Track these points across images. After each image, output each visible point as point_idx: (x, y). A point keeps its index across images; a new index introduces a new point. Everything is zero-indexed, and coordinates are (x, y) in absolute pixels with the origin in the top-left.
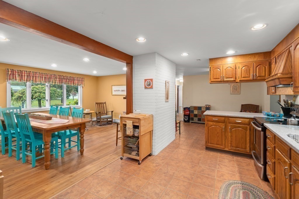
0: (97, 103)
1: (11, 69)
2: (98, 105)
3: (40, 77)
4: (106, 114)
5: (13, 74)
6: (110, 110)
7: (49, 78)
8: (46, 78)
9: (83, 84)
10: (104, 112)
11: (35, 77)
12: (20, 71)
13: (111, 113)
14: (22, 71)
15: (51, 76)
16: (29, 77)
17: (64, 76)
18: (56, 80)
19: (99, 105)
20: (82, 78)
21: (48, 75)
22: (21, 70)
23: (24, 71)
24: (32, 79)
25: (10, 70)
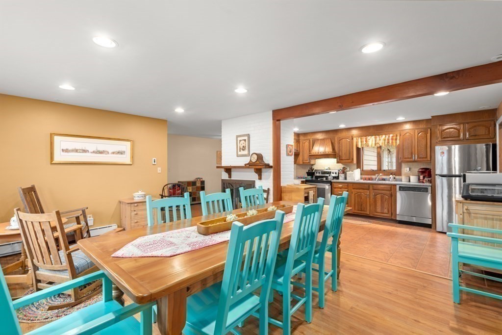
0: (23, 192)
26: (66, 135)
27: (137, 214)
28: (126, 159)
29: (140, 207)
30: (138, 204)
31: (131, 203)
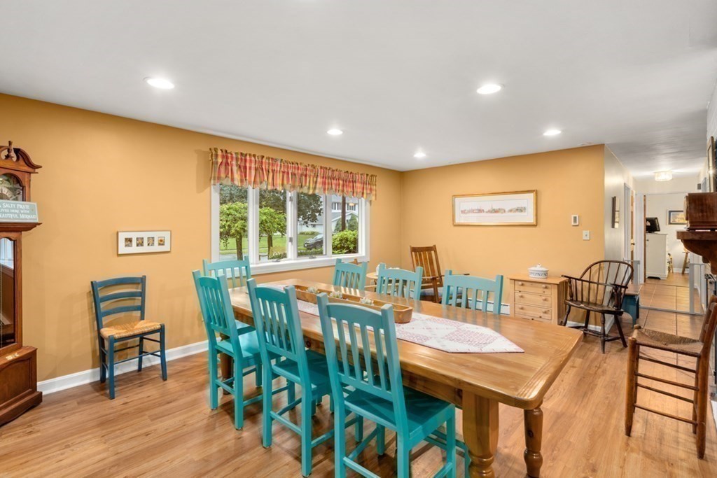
0: (414, 250)
1: (221, 150)
3: (283, 172)
5: (227, 164)
7: (302, 175)
8: (295, 174)
11: (273, 171)
12: (242, 154)
14: (246, 155)
15: (306, 169)
16: (261, 172)
17: (333, 171)
18: (316, 182)
19: (420, 255)
20: (372, 176)
21: (299, 165)
22: (244, 152)
23: (250, 155)
24: (266, 178)
25: (219, 152)
26: (463, 196)
27: (522, 297)
28: (529, 217)
29: (528, 288)
30: (524, 282)
31: (515, 280)
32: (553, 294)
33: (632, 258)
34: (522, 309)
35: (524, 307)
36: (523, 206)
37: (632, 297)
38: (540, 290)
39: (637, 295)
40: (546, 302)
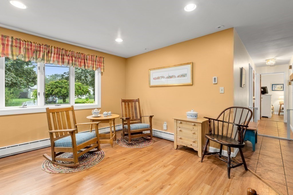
0: (124, 101)
2: (125, 104)
4: (139, 120)
6: (146, 113)
9: (102, 67)
10: (136, 116)
13: (148, 119)
17: (66, 51)
19: (128, 104)
20: (100, 57)
26: (154, 69)
27: (181, 131)
28: (188, 80)
29: (184, 125)
30: (182, 122)
31: (177, 120)
32: (198, 129)
33: (254, 106)
34: (181, 138)
35: (182, 137)
36: (185, 73)
37: (252, 131)
38: (191, 126)
39: (255, 130)
40: (194, 135)
